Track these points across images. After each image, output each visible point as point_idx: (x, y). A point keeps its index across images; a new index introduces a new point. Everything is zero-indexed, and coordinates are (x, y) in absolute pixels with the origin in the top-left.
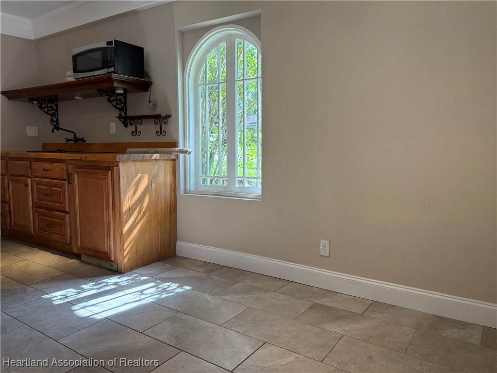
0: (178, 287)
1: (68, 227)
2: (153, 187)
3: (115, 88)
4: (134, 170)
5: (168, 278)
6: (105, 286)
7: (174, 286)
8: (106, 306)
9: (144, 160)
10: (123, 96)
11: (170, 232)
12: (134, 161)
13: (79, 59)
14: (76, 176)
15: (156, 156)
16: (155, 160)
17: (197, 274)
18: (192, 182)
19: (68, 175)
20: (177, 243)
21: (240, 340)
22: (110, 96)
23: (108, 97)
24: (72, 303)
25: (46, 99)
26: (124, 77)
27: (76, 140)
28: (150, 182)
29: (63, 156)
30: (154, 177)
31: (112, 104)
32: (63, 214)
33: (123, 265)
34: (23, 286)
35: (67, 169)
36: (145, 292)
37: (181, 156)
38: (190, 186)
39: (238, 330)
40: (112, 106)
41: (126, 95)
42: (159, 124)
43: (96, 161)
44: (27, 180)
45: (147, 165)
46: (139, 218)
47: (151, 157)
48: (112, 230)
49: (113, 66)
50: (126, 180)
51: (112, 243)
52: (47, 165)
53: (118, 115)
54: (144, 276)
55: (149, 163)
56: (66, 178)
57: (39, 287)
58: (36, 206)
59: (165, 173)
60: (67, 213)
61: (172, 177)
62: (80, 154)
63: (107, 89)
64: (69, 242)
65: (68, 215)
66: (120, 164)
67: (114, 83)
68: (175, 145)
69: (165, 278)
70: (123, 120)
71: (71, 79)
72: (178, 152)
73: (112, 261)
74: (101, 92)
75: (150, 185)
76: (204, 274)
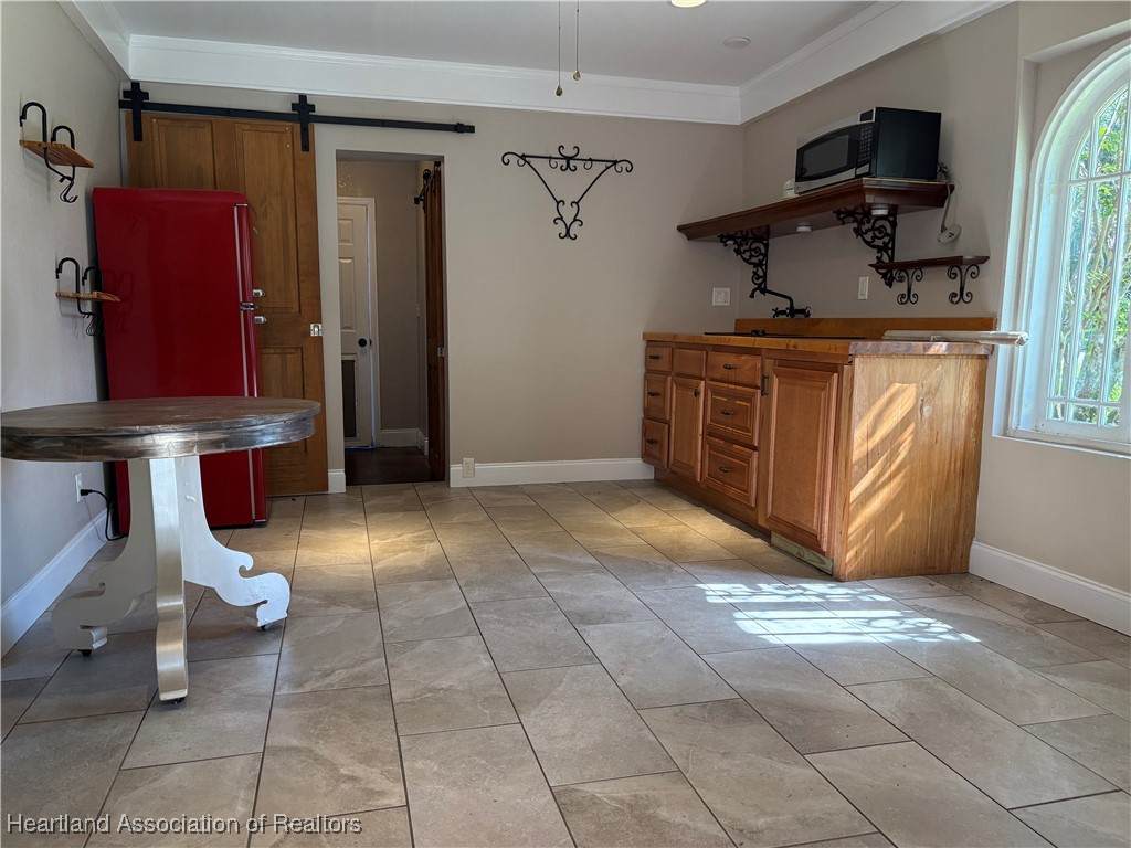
0: (949, 632)
1: (755, 476)
2: (926, 414)
3: (870, 207)
4: (885, 375)
5: (933, 610)
6: (801, 594)
7: (939, 627)
8: (793, 626)
9: (909, 354)
10: (889, 221)
11: (958, 517)
12: (889, 355)
13: (807, 153)
14: (776, 380)
15: (941, 348)
16: (938, 356)
17: (1004, 619)
18: (1024, 411)
19: (764, 378)
20: (973, 547)
21: (1056, 765)
22: (861, 223)
23: (855, 225)
24: (736, 607)
25: (750, 235)
26: (888, 182)
27: (793, 311)
28: (920, 402)
29: (758, 342)
30: (928, 393)
31: (864, 239)
32: (747, 450)
33: (843, 564)
34: (668, 563)
35: (762, 367)
36: (874, 623)
37: (1003, 349)
38: (1019, 421)
39: (1060, 746)
40: (863, 243)
41: (895, 218)
42: (958, 278)
43: (813, 354)
44: (698, 385)
45: (917, 367)
46: (887, 475)
47: (925, 349)
48: (829, 490)
49: (869, 162)
50: (866, 393)
51: (827, 517)
52: (731, 359)
53: (875, 262)
54: (881, 594)
55: (922, 362)
56: (759, 383)
57: (691, 569)
58: (709, 432)
59: (957, 385)
60: (755, 449)
61: (975, 394)
62: (787, 340)
63: (856, 208)
64: (753, 505)
65: (756, 453)
66: (857, 360)
67: (867, 197)
68: (989, 323)
69: (925, 608)
70: (883, 271)
71: (791, 194)
72: (992, 339)
73: (823, 554)
74: (843, 216)
75: (918, 408)
76: (1021, 623)
